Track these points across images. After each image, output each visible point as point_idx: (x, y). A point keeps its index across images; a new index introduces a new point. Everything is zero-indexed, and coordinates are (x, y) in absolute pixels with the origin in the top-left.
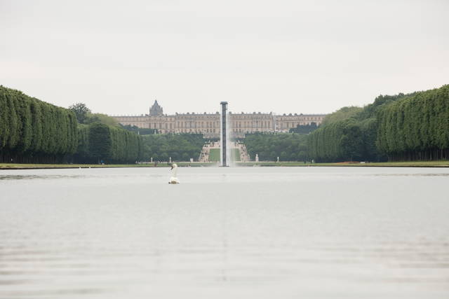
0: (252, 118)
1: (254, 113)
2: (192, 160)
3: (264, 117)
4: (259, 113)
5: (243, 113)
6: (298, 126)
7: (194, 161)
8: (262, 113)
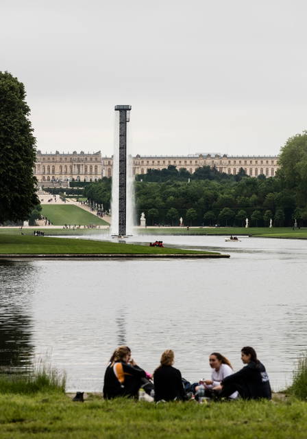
0: (71, 161)
1: (75, 152)
2: (26, 223)
3: (89, 159)
4: (82, 153)
5: (57, 153)
6: (149, 170)
7: (30, 225)
8: (86, 153)
